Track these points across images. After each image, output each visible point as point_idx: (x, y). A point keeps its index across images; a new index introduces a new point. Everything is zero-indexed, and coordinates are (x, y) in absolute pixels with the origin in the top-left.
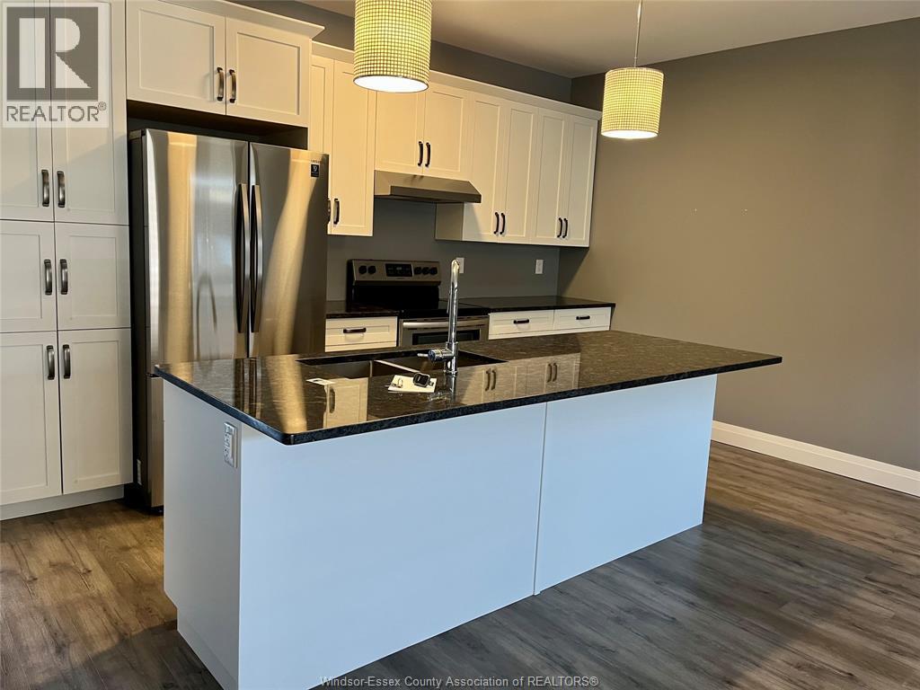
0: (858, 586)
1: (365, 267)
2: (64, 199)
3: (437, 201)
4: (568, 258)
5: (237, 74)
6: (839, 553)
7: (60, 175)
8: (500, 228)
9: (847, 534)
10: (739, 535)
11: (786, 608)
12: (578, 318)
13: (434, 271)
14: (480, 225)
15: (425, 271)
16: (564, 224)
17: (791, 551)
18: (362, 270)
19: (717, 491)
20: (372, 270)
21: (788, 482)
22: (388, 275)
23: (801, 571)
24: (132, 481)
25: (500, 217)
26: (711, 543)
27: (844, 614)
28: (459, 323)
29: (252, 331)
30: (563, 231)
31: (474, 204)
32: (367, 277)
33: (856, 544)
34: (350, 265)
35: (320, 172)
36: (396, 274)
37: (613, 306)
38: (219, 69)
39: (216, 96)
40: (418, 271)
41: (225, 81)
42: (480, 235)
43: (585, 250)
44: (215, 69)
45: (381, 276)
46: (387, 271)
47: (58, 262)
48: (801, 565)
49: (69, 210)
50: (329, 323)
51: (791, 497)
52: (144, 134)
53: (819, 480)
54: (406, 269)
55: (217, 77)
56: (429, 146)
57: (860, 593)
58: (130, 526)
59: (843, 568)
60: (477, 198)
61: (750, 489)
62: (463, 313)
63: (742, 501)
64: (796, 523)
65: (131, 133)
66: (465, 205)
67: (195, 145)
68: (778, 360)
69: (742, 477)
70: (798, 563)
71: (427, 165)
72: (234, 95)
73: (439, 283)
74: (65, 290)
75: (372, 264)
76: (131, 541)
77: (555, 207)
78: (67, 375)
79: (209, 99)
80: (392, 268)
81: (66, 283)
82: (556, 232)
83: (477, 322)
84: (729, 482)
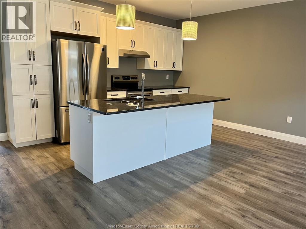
0: (248, 157)
1: (116, 77)
2: (35, 59)
3: (137, 58)
4: (176, 74)
5: (80, 22)
6: (245, 150)
7: (33, 52)
8: (156, 65)
9: (248, 146)
10: (220, 147)
11: (229, 161)
12: (179, 92)
13: (136, 78)
14: (149, 64)
15: (134, 78)
16: (174, 64)
17: (233, 150)
18: (116, 78)
19: (216, 137)
20: (118, 78)
21: (236, 135)
22: (123, 79)
23: (235, 154)
24: (55, 137)
25: (156, 62)
26: (212, 148)
27: (243, 162)
28: (144, 93)
29: (87, 95)
30: (174, 66)
31: (148, 58)
32: (117, 80)
33: (251, 148)
34: (112, 77)
35: (104, 49)
36: (125, 79)
37: (189, 88)
38: (75, 21)
39: (75, 29)
40: (132, 78)
41: (77, 25)
42: (150, 68)
43: (181, 71)
44: (74, 21)
45: (121, 80)
46: (123, 78)
47: (34, 76)
48: (235, 152)
49: (36, 61)
50: (108, 93)
51: (236, 138)
52: (56, 40)
53: (244, 134)
54: (128, 78)
55: (75, 23)
56: (134, 42)
57: (249, 158)
58: (56, 148)
59: (245, 153)
60: (149, 57)
61: (225, 136)
62: (145, 90)
63: (222, 139)
64: (236, 144)
65: (52, 40)
66: (145, 58)
67: (68, 43)
68: (229, 99)
69: (224, 134)
70: (234, 152)
71: (134, 47)
72: (80, 28)
73: (138, 82)
74: (36, 84)
75: (118, 76)
76: (57, 151)
77: (172, 59)
78: (37, 107)
79: (73, 30)
80: (124, 78)
81: (36, 82)
82: (172, 66)
83: (149, 93)
84: (220, 135)
